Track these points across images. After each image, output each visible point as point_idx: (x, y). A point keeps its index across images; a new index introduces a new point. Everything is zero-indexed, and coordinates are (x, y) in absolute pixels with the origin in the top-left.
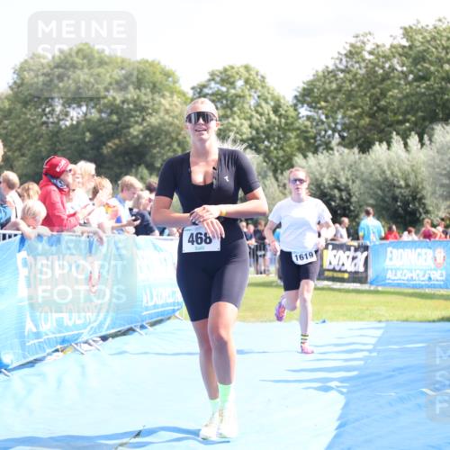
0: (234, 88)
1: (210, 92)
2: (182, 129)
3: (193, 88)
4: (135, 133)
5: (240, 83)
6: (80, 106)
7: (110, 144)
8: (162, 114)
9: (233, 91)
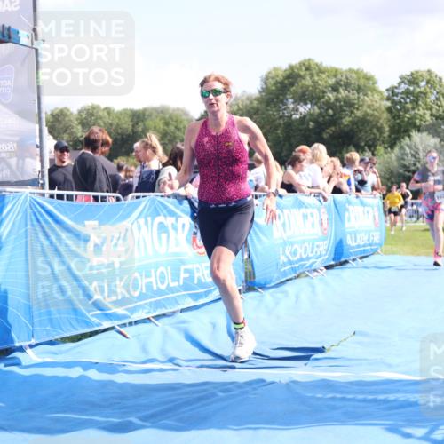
0: (419, 87)
1: (400, 91)
2: (380, 119)
3: (387, 90)
4: (346, 123)
5: (423, 84)
6: (306, 104)
7: (328, 131)
8: (365, 108)
9: (418, 90)
